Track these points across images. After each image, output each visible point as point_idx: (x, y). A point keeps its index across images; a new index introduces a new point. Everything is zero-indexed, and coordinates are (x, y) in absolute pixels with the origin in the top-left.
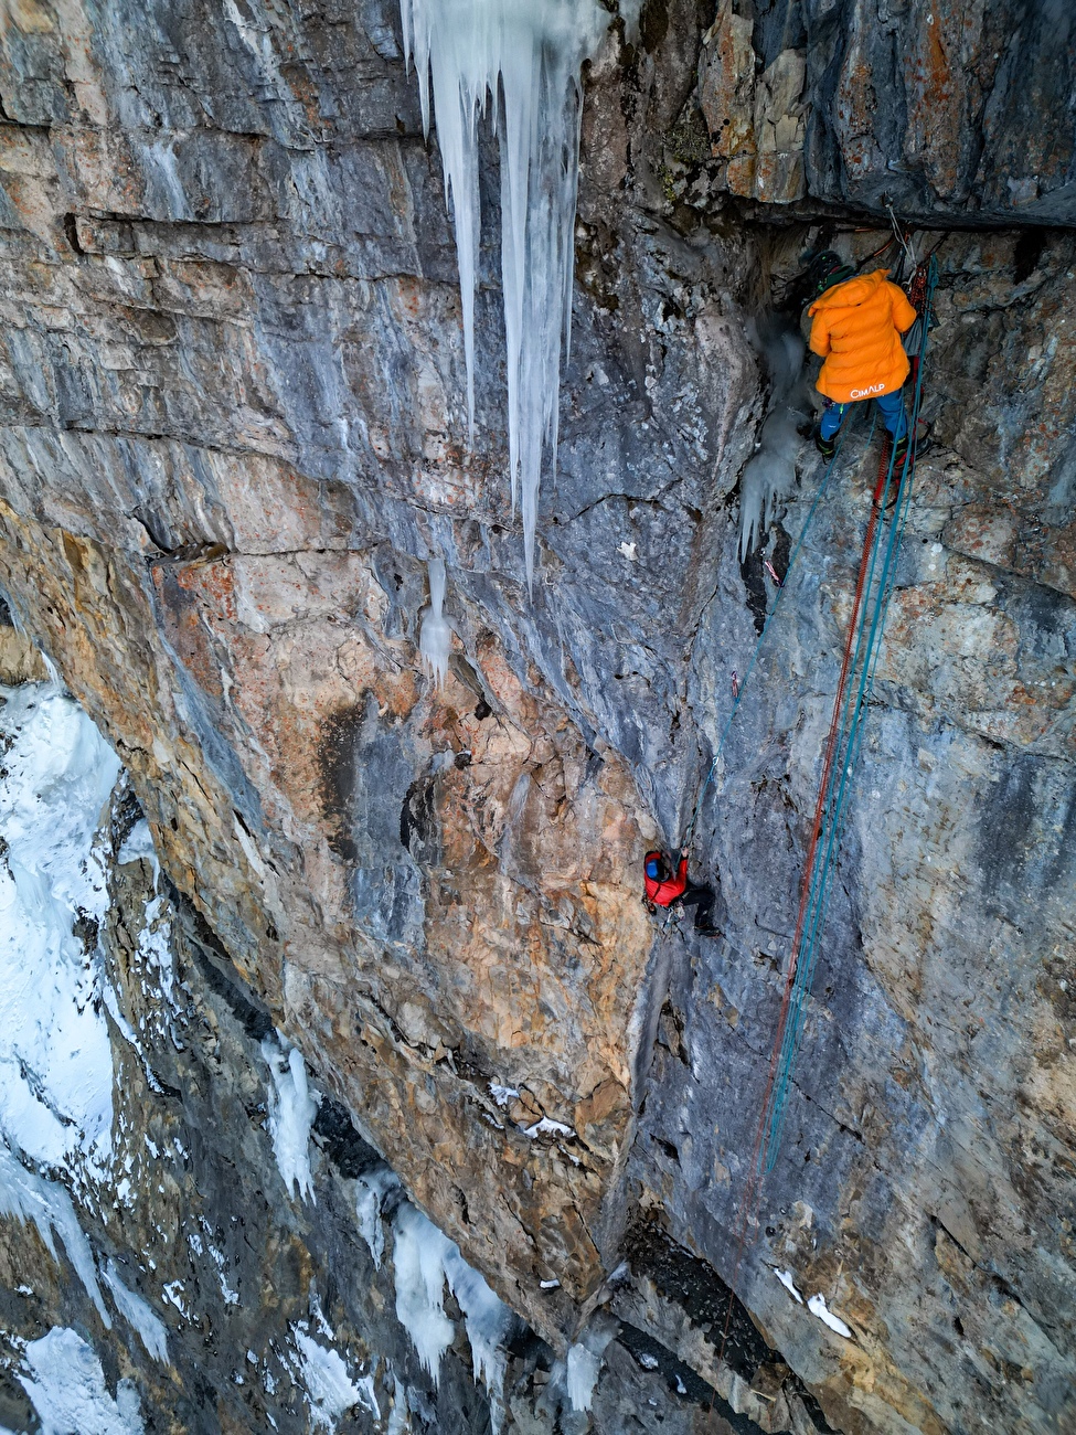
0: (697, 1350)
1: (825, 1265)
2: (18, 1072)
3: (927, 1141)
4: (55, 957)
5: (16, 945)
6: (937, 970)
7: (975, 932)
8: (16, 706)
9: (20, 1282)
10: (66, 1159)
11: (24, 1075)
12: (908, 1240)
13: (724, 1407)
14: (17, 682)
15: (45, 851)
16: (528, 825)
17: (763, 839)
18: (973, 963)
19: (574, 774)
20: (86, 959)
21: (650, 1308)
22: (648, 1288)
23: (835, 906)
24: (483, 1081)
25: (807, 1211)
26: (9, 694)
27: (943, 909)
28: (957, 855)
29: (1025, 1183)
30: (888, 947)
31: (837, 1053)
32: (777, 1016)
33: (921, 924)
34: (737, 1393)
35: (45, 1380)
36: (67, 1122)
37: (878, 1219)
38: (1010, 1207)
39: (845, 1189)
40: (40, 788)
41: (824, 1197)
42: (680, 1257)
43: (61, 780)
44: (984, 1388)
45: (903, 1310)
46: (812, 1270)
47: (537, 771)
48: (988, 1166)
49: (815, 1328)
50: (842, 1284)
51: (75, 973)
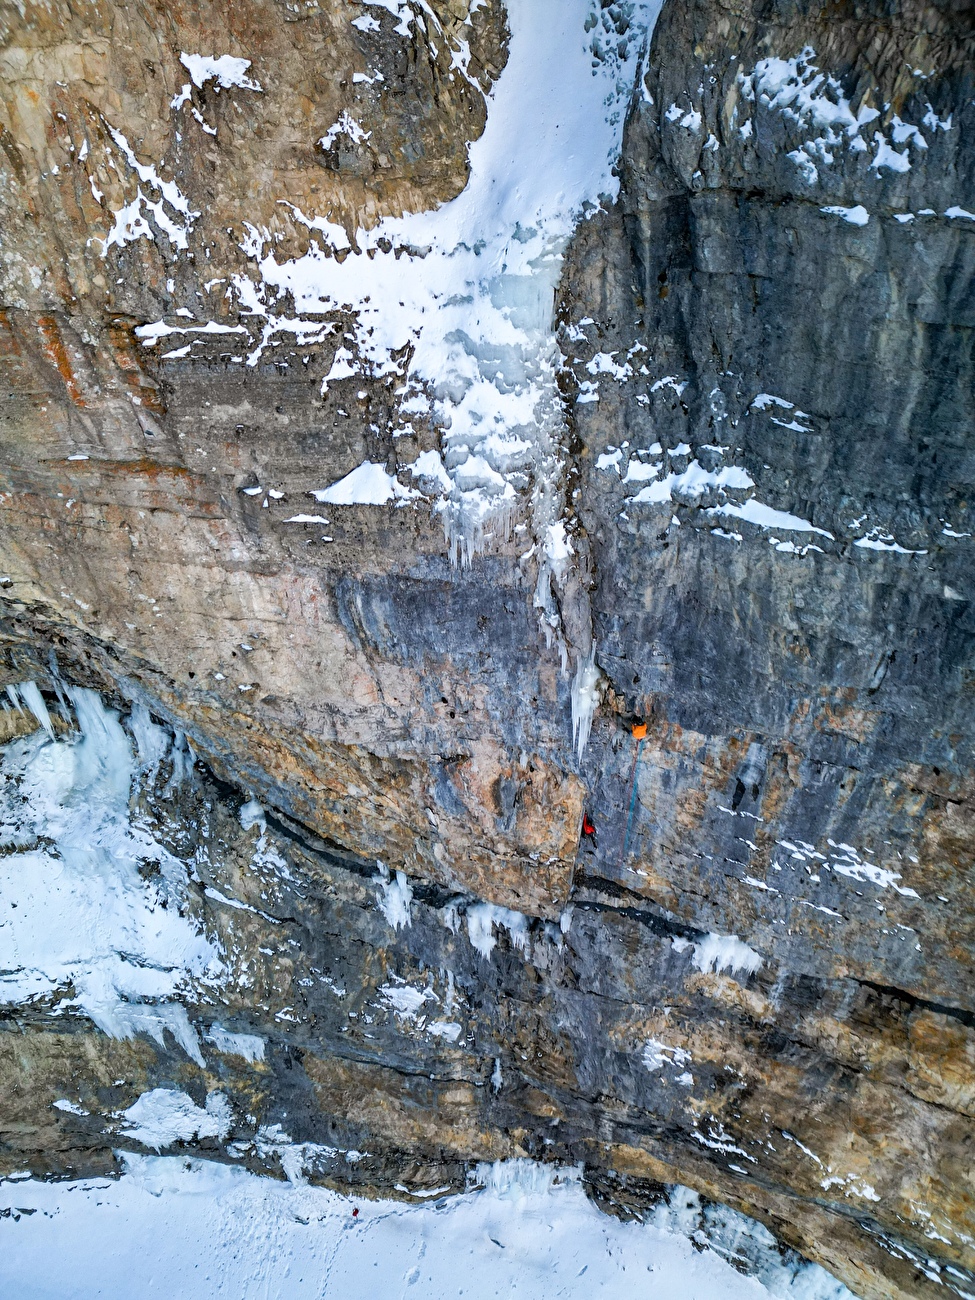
0: (603, 898)
1: (639, 863)
2: (118, 958)
3: (659, 832)
4: (120, 890)
5: (78, 894)
6: (658, 804)
7: (664, 796)
8: (14, 755)
9: (114, 1080)
10: (177, 987)
11: (123, 959)
12: (658, 851)
13: (612, 908)
14: (8, 741)
15: (91, 836)
16: (549, 792)
17: (613, 783)
18: (664, 801)
19: (559, 778)
20: (147, 883)
21: (586, 894)
22: (584, 889)
23: (632, 793)
24: (527, 856)
25: (632, 853)
26: (5, 750)
27: (657, 794)
28: (659, 784)
29: (679, 834)
30: (646, 800)
31: (635, 820)
32: (620, 817)
33: (653, 796)
34: (616, 903)
35: (146, 1124)
36: (170, 970)
37: (650, 849)
38: (677, 838)
39: (642, 846)
40: (60, 800)
41: (637, 849)
42: (590, 878)
43: (73, 790)
44: (677, 872)
45: (659, 865)
46: (635, 865)
47: (549, 780)
48: (672, 833)
49: (639, 877)
50: (644, 865)
51: (140, 894)
